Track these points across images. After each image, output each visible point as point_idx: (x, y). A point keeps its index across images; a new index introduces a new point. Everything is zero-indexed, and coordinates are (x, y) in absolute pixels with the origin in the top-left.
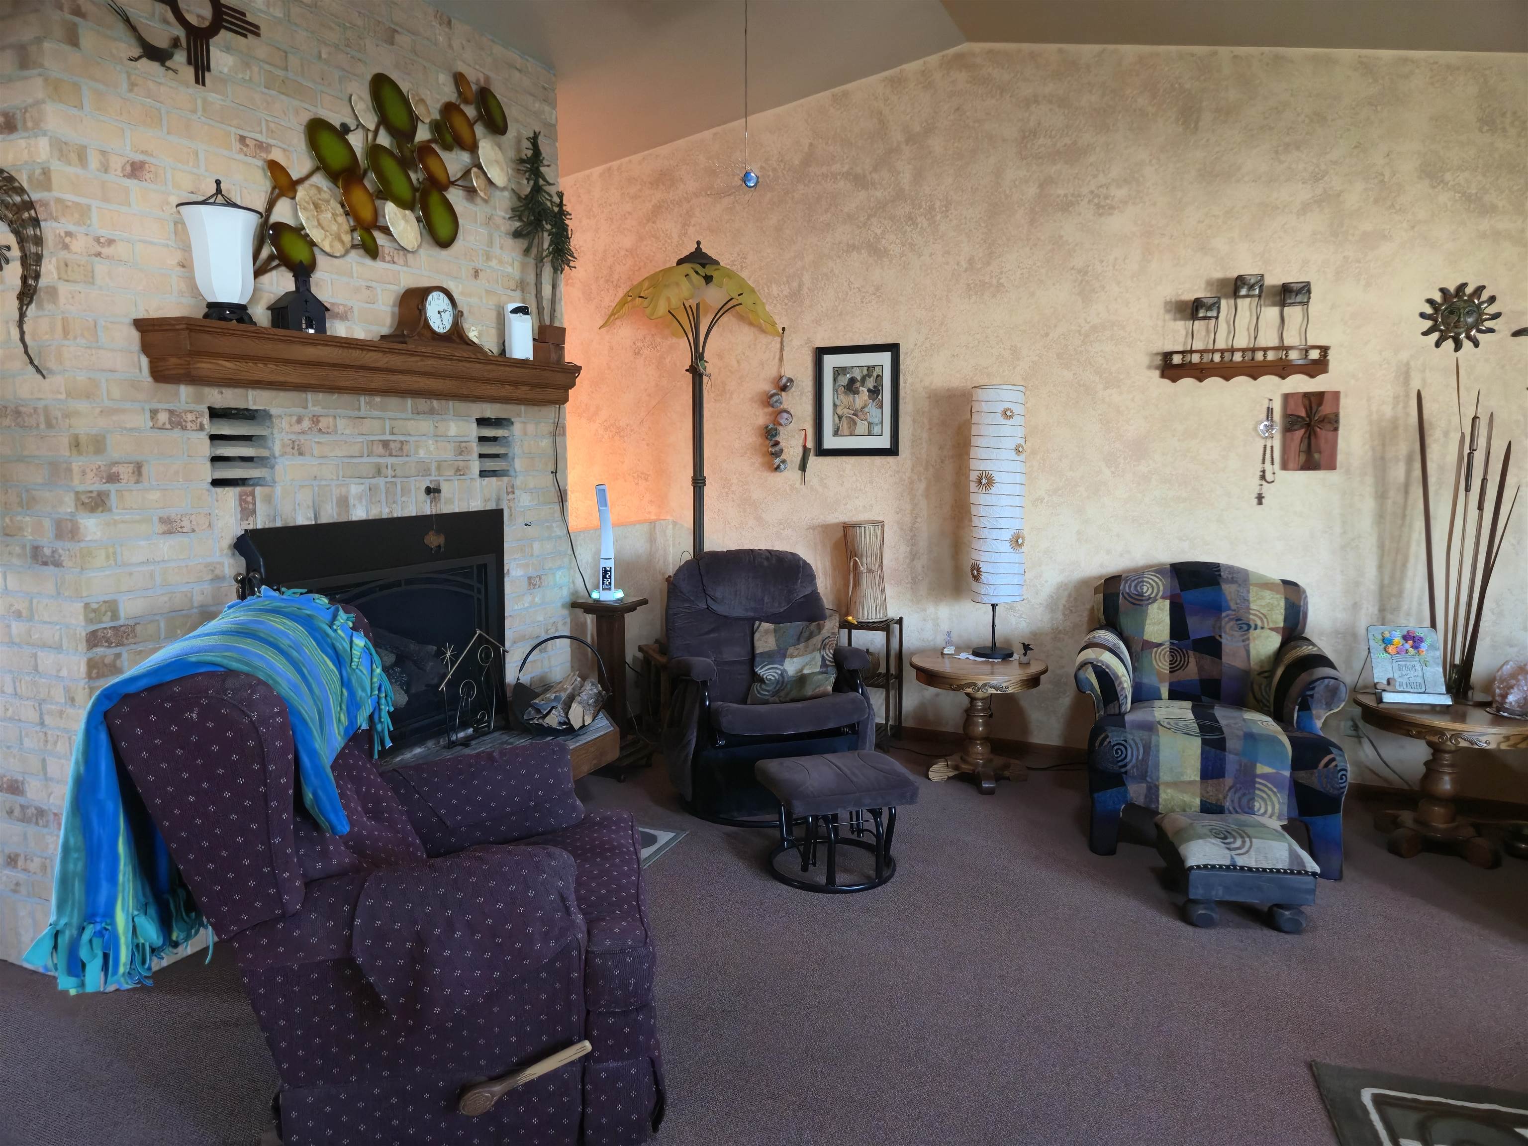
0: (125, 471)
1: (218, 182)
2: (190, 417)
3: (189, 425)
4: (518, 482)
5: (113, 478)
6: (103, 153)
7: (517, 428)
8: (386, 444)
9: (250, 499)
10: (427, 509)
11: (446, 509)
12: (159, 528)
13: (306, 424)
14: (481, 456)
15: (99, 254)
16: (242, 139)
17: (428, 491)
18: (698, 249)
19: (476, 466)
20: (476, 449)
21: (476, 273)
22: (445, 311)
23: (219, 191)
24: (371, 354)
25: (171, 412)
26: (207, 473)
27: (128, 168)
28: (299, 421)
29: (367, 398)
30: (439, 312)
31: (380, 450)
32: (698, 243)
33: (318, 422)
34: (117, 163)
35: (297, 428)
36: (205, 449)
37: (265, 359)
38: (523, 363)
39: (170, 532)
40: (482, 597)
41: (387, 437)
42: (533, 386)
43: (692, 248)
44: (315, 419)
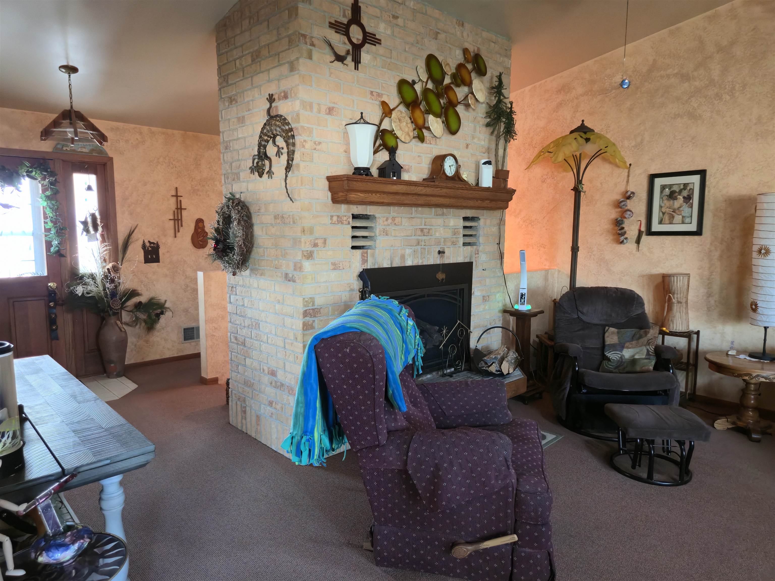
0: (320, 242)
1: (362, 113)
2: (345, 218)
3: (344, 222)
4: (481, 248)
5: (316, 245)
6: (319, 104)
7: (482, 222)
8: (422, 230)
9: (366, 255)
10: (438, 261)
11: (447, 261)
12: (331, 267)
13: (390, 221)
14: (464, 236)
15: (315, 149)
16: (372, 92)
17: (439, 252)
18: (583, 124)
19: (461, 240)
20: (462, 232)
21: (467, 146)
22: (452, 165)
23: (362, 117)
24: (419, 188)
25: (338, 216)
26: (350, 243)
27: (328, 111)
28: (387, 220)
29: (415, 208)
30: (450, 166)
31: (419, 232)
32: (583, 121)
33: (395, 220)
34: (323, 108)
35: (386, 223)
36: (350, 232)
37: (377, 192)
38: (488, 189)
39: (334, 269)
40: (461, 305)
41: (423, 227)
42: (492, 200)
43: (579, 124)
44: (394, 219)
